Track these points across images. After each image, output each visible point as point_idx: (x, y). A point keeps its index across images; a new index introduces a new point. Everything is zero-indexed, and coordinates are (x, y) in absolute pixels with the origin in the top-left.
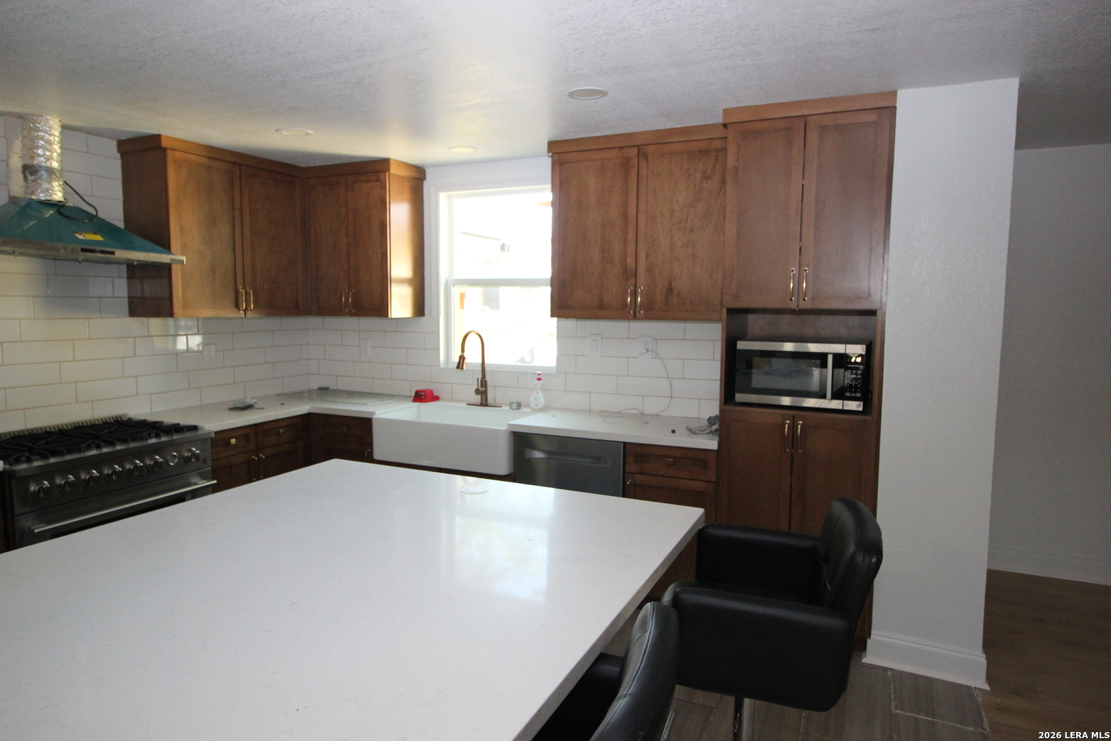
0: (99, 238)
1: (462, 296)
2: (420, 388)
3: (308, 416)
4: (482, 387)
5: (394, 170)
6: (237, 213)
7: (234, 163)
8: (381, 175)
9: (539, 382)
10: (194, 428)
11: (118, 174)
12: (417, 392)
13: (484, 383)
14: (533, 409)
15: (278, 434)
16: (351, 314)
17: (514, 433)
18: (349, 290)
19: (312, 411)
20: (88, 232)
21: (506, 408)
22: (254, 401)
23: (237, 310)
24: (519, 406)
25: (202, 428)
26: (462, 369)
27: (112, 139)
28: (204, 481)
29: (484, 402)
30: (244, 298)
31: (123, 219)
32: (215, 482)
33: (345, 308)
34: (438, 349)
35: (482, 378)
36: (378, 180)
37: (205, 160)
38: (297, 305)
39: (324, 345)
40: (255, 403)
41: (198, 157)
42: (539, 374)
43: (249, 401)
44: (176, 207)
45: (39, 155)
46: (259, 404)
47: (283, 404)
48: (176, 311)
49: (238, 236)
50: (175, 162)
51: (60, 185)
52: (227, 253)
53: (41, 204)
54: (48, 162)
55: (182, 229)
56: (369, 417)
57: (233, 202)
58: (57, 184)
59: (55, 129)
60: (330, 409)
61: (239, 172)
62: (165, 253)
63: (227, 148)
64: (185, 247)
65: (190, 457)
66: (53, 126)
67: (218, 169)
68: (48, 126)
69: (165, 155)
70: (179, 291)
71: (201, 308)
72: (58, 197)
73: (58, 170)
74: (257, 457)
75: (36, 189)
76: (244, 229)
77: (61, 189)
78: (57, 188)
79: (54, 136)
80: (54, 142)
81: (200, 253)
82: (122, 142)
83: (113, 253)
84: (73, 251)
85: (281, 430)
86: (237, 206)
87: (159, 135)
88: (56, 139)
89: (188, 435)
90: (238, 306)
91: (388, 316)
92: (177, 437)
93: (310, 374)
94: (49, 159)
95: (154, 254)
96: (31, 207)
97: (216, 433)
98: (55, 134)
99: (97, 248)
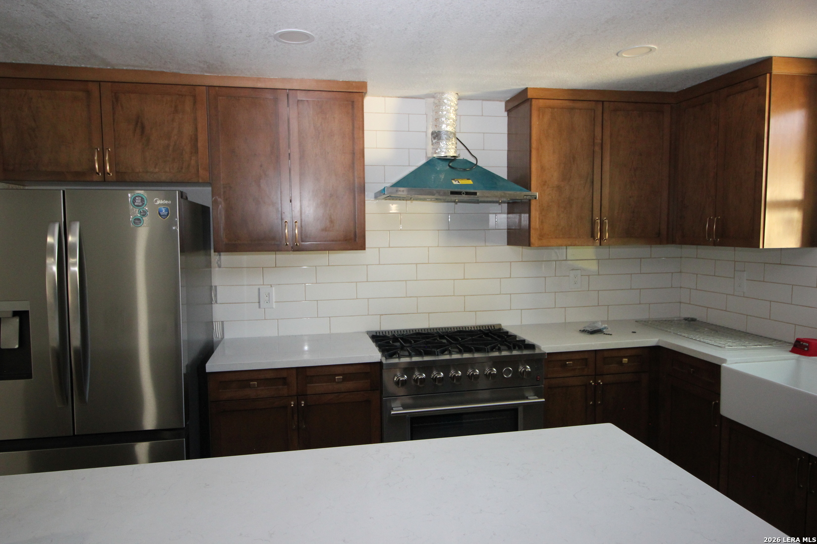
0: (470, 182)
2: (801, 336)
3: (656, 351)
5: (776, 69)
6: (597, 149)
7: (596, 101)
8: (761, 79)
10: (532, 347)
11: (504, 129)
12: (797, 341)
15: (621, 363)
16: (715, 244)
18: (715, 216)
19: (660, 345)
20: (463, 178)
22: (604, 326)
23: (592, 239)
25: (539, 348)
27: (501, 101)
28: (536, 397)
30: (599, 227)
31: (506, 165)
32: (544, 400)
33: (708, 238)
36: (756, 87)
37: (567, 103)
38: (660, 234)
39: (697, 274)
40: (605, 328)
41: (561, 101)
43: (600, 326)
44: (538, 150)
45: (443, 122)
46: (609, 329)
47: (634, 332)
48: (532, 240)
49: (597, 170)
50: (539, 109)
51: (453, 144)
52: (584, 187)
53: (439, 161)
54: (446, 127)
55: (542, 169)
56: (719, 364)
57: (594, 138)
58: (450, 143)
59: (452, 101)
60: (678, 346)
61: (601, 108)
62: (521, 190)
63: (590, 88)
64: (544, 185)
65: (522, 373)
66: (451, 98)
67: (580, 109)
68: (448, 100)
69: (531, 105)
70: (535, 224)
71: (556, 238)
72: (452, 153)
73: (451, 133)
74: (594, 382)
75: (437, 150)
76: (604, 163)
77: (453, 147)
78: (450, 146)
79: (451, 106)
80: (451, 111)
81: (559, 188)
82: (507, 102)
83: (475, 194)
84: (445, 194)
85: (625, 360)
86: (598, 141)
87: (527, 89)
88: (453, 108)
89: (525, 352)
90: (593, 236)
91: (759, 247)
92: (515, 353)
93: (680, 302)
94: (447, 125)
95: (510, 192)
96: (431, 163)
97: (549, 354)
98: (452, 104)
99: (464, 191)
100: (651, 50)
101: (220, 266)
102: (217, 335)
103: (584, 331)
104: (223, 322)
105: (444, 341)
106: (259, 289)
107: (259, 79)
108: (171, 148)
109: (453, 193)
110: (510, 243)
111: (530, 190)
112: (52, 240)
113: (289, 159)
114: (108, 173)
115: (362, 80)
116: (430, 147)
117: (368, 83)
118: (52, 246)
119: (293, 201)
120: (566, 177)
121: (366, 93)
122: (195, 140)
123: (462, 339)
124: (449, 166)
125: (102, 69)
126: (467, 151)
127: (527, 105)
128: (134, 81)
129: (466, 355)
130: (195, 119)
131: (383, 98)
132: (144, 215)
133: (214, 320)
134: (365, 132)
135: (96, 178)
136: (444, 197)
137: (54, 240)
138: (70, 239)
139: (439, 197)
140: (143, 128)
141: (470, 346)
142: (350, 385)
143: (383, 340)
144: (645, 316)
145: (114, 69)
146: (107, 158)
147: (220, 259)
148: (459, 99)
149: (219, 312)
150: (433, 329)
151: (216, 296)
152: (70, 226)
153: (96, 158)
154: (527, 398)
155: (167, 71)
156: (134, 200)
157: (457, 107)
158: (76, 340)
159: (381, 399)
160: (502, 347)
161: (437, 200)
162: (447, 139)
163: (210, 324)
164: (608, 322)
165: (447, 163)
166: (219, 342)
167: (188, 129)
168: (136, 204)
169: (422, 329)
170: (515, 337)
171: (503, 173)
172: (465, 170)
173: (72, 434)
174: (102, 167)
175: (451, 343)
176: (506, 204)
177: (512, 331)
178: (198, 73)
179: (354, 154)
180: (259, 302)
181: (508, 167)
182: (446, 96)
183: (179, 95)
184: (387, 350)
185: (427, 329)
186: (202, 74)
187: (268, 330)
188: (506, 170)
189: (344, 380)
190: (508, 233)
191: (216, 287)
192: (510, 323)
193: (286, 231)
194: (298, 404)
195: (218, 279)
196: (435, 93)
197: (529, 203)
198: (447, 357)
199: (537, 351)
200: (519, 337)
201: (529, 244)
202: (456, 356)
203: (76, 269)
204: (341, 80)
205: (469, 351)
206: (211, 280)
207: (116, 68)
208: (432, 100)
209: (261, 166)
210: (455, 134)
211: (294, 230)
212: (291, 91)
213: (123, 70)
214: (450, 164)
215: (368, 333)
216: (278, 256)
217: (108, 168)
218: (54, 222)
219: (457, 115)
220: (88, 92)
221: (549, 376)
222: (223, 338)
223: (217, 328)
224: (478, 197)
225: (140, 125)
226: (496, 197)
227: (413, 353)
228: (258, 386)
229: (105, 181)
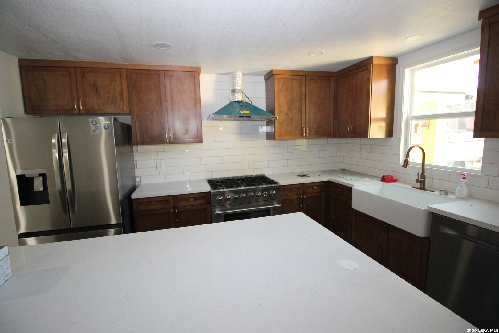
0: (248, 112)
1: (416, 126)
2: (385, 174)
3: (328, 183)
4: (421, 178)
5: (375, 62)
6: (303, 97)
7: (303, 76)
8: (368, 66)
9: (463, 180)
10: (276, 183)
11: (264, 88)
12: (383, 176)
13: (423, 176)
14: (457, 197)
15: (313, 188)
16: (352, 137)
17: (430, 212)
18: (352, 125)
19: (330, 180)
20: (245, 110)
21: (437, 193)
22: (307, 173)
23: (301, 136)
24: (447, 193)
25: (279, 183)
26: (406, 167)
27: (262, 76)
28: (278, 204)
29: (422, 187)
30: (304, 131)
31: (265, 104)
32: (281, 205)
33: (349, 134)
34: (399, 155)
35: (422, 174)
36: (367, 69)
37: (290, 77)
38: (330, 133)
39: (346, 150)
40: (307, 174)
41: (287, 76)
42: (464, 175)
43: (305, 173)
44: (278, 97)
45: (236, 85)
46: (309, 174)
47: (320, 175)
48: (276, 137)
49: (303, 106)
50: (278, 79)
51: (241, 95)
52: (298, 113)
53: (235, 103)
54: (238, 87)
55: (280, 105)
56: (351, 187)
57: (302, 92)
58: (240, 95)
59: (240, 76)
60: (337, 180)
61: (305, 79)
62: (270, 115)
63: (299, 70)
64: (281, 113)
65: (271, 194)
66: (239, 74)
67: (296, 79)
68: (238, 75)
69: (274, 78)
70: (277, 130)
71: (286, 136)
72: (240, 99)
73: (240, 90)
74: (303, 197)
75: (234, 97)
76: (306, 103)
77: (241, 96)
78: (239, 96)
79: (239, 78)
80: (240, 80)
81: (287, 114)
82: (265, 76)
83: (250, 117)
84: (237, 117)
85: (315, 187)
86: (304, 93)
87: (272, 70)
88: (240, 79)
89: (273, 185)
90: (302, 135)
91: (368, 138)
92: (269, 185)
93: (340, 162)
94: (238, 86)
95: (265, 116)
96: (231, 104)
97: (283, 186)
98: (240, 77)
99: (245, 116)
100: (322, 53)
101: (137, 152)
102: (138, 182)
103: (299, 176)
104: (140, 177)
105: (239, 182)
106: (156, 161)
107: (150, 66)
108: (111, 98)
109: (240, 117)
110: (268, 138)
111: (275, 115)
112: (54, 141)
113: (166, 102)
114: (81, 110)
115: (198, 66)
116: (231, 96)
117: (201, 68)
118: (55, 144)
119: (169, 121)
120: (290, 109)
121: (200, 72)
122: (122, 94)
123: (247, 181)
124: (239, 105)
125: (76, 61)
126: (247, 98)
127: (272, 78)
128: (91, 67)
129: (248, 187)
130: (121, 85)
131: (209, 74)
132: (97, 129)
133: (136, 176)
134: (201, 90)
135: (76, 112)
136: (237, 119)
137: (56, 141)
138: (63, 140)
139: (234, 119)
140: (97, 89)
141: (249, 183)
142: (198, 202)
143: (212, 182)
144: (325, 169)
145: (82, 61)
146: (80, 103)
147: (137, 148)
148: (244, 75)
149: (138, 172)
150: (235, 177)
151: (136, 165)
152: (63, 134)
153: (75, 103)
154: (274, 205)
155: (107, 62)
156: (92, 121)
157: (242, 78)
158: (69, 186)
159: (211, 208)
160: (263, 184)
161: (234, 120)
162: (238, 93)
163: (134, 178)
164: (310, 172)
165: (238, 104)
166: (138, 186)
167: (118, 89)
168: (93, 123)
169: (230, 177)
170: (269, 179)
171: (264, 108)
172: (246, 106)
173: (70, 228)
174: (79, 107)
175: (241, 182)
176: (266, 122)
177: (269, 177)
178: (122, 63)
179: (196, 100)
180: (156, 167)
181: (266, 105)
182: (237, 73)
183: (113, 73)
184: (214, 186)
185: (232, 177)
186: (123, 63)
187: (161, 180)
188: (265, 106)
189: (194, 200)
190: (267, 134)
191: (136, 161)
192: (268, 174)
193: (166, 135)
194: (174, 211)
195: (137, 157)
196: (233, 72)
197: (274, 121)
198: (239, 188)
199: (278, 185)
200: (272, 179)
201: (275, 139)
202: (243, 188)
203: (67, 155)
204: (188, 66)
205: (248, 185)
206: (133, 157)
207: (83, 60)
208: (231, 75)
209: (153, 106)
210: (242, 91)
211: (170, 135)
212: (165, 71)
213: (86, 62)
214: (240, 104)
215: (206, 179)
216: (164, 146)
217: (81, 107)
218: (55, 133)
219: (242, 82)
220: (70, 73)
221: (284, 195)
222: (141, 184)
223: (137, 179)
224: (252, 118)
225: (95, 88)
226: (259, 118)
227: (224, 188)
228: (156, 204)
229: (80, 114)
